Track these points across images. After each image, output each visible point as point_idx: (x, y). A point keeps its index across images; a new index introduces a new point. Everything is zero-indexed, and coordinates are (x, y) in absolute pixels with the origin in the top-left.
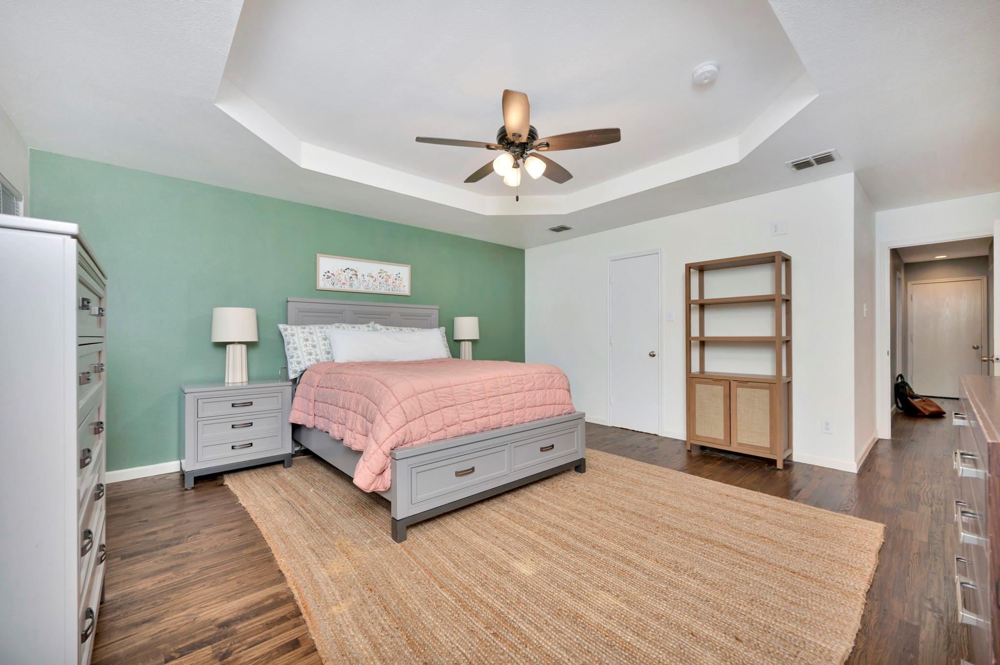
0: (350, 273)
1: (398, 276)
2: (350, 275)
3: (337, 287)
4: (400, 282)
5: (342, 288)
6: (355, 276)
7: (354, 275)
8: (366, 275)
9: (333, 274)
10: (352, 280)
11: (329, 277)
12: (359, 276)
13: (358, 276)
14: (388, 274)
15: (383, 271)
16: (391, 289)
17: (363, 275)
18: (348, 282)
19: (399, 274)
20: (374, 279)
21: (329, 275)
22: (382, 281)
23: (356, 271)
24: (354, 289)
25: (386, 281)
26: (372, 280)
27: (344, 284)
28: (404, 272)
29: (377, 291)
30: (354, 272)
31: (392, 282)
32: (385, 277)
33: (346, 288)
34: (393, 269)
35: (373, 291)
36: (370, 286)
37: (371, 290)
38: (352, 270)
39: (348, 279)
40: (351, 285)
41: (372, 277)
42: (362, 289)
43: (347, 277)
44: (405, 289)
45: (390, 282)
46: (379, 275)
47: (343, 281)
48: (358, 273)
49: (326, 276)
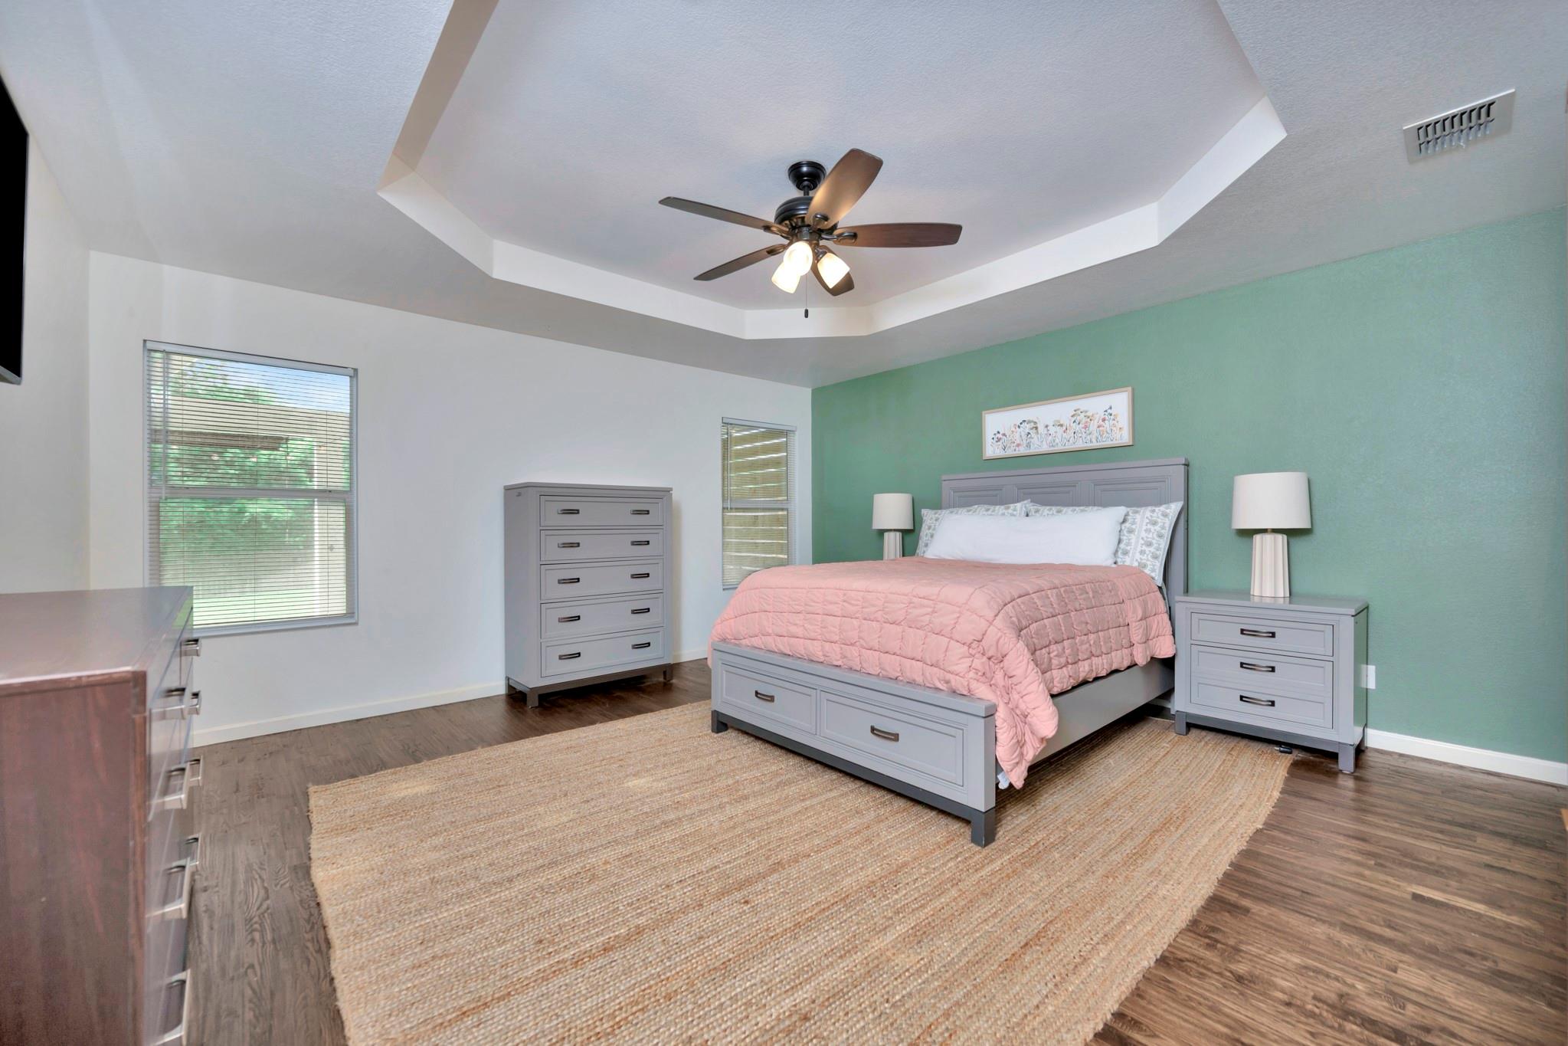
0: (1027, 427)
1: (1109, 412)
2: (1027, 431)
3: (1010, 453)
4: (1112, 422)
5: (1017, 452)
6: (1034, 430)
7: (1032, 429)
8: (1051, 424)
9: (1004, 435)
10: (1031, 438)
11: (999, 440)
12: (1041, 429)
13: (1039, 429)
14: (1088, 414)
15: (1079, 412)
16: (1094, 440)
17: (1047, 426)
18: (1025, 441)
19: (1111, 408)
20: (1064, 428)
21: (999, 436)
22: (1077, 428)
23: (1035, 423)
24: (1033, 450)
25: (1086, 427)
26: (1060, 430)
27: (1018, 445)
28: (1119, 402)
29: (1069, 447)
30: (1032, 425)
31: (1096, 426)
32: (1085, 420)
33: (1022, 451)
34: (1095, 404)
35: (1062, 448)
36: (1057, 441)
37: (1060, 448)
38: (1029, 422)
39: (1024, 437)
40: (1028, 445)
41: (1061, 425)
42: (1045, 448)
43: (1023, 434)
44: (1122, 435)
45: (1093, 426)
46: (1073, 419)
47: (1018, 442)
48: (1038, 425)
49: (996, 439)
